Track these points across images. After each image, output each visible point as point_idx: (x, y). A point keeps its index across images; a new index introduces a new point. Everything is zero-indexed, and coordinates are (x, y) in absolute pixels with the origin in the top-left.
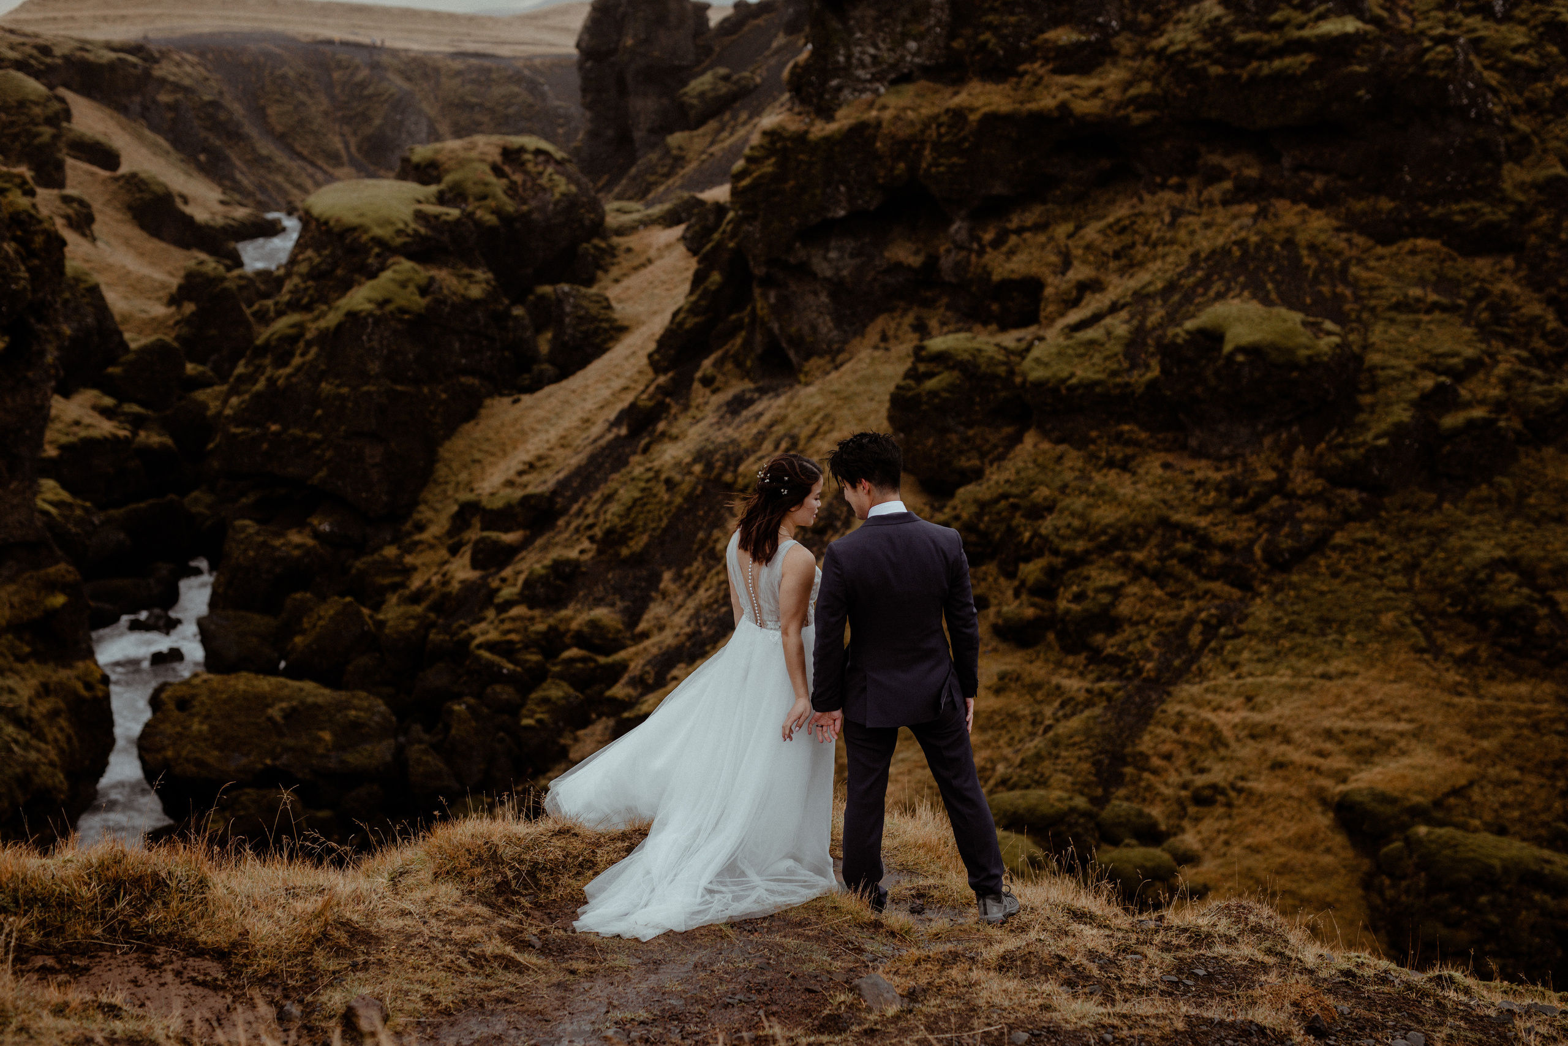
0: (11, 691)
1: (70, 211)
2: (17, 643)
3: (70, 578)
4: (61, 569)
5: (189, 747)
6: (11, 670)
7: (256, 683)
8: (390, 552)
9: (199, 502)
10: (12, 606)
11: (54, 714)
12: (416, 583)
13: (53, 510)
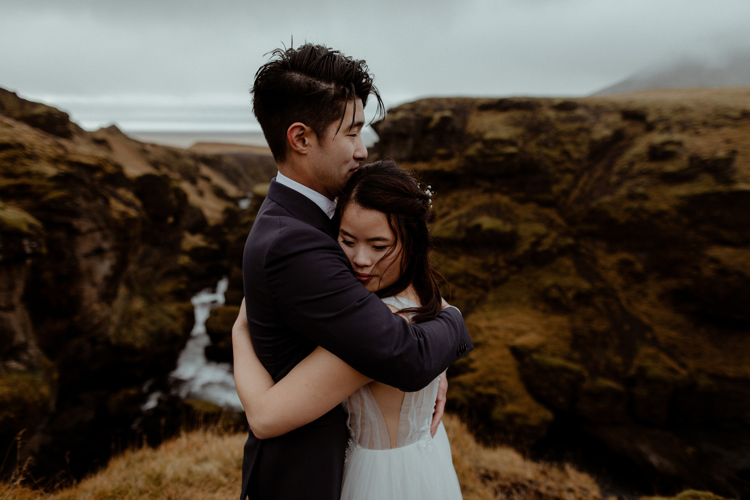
1: (198, 192)
2: (171, 297)
3: (186, 280)
6: (171, 304)
9: (225, 262)
10: (172, 287)
11: (181, 315)
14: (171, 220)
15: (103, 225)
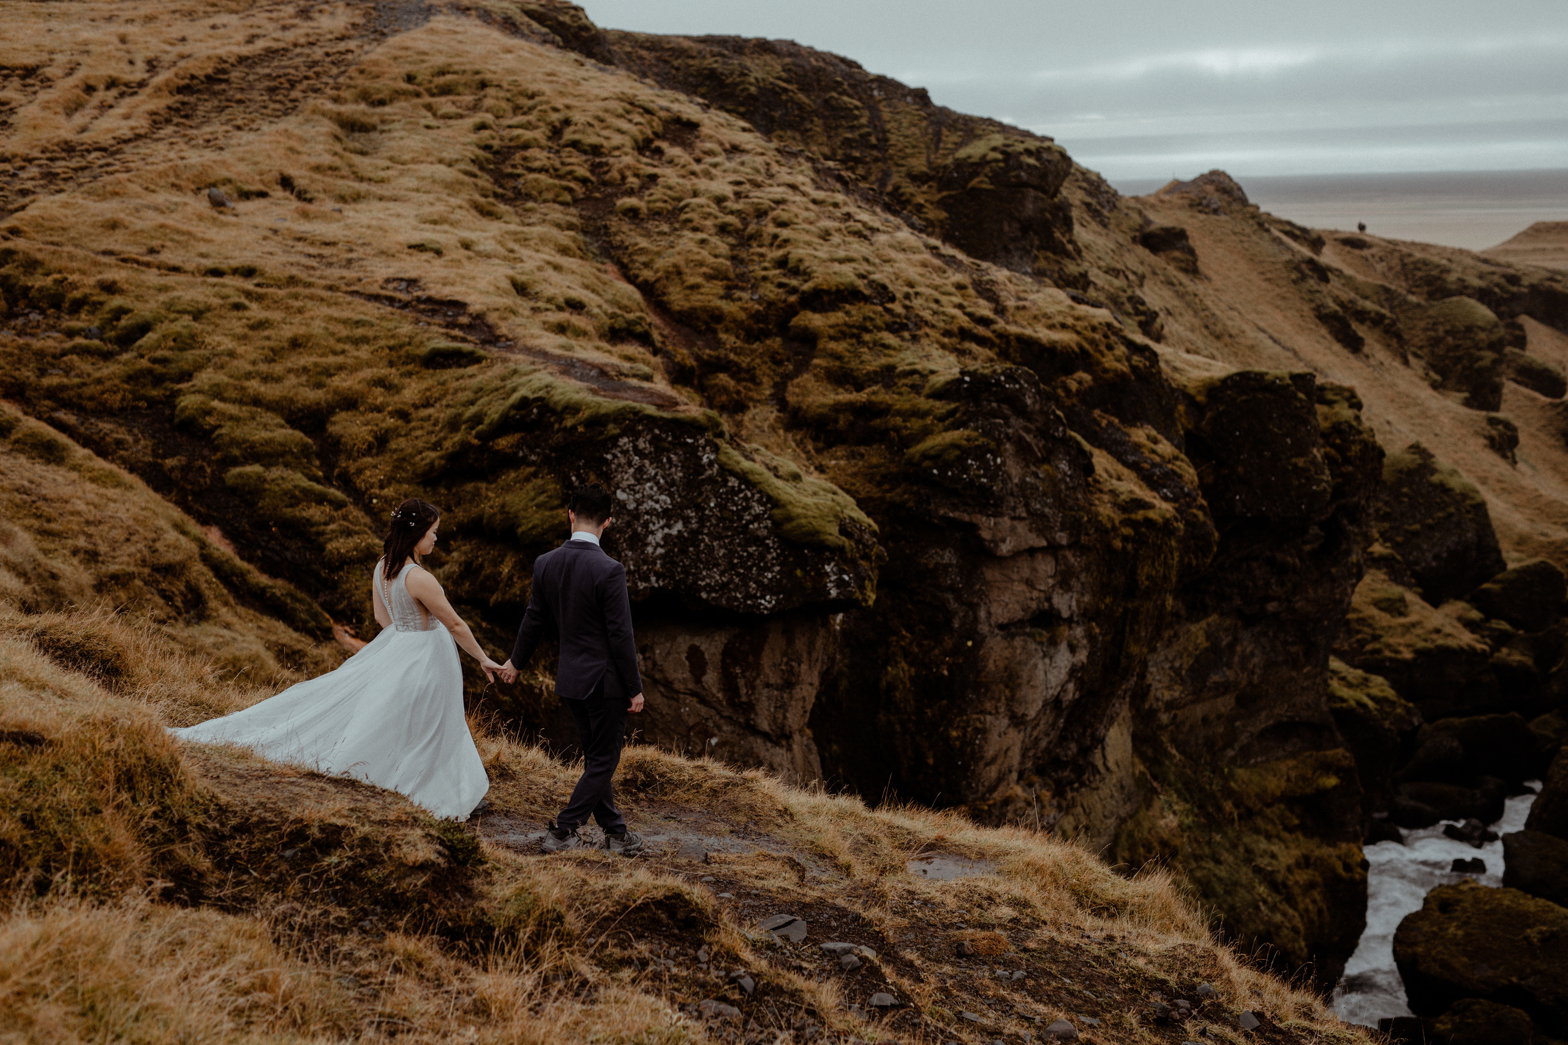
0: (1273, 856)
1: (1494, 433)
2: (1288, 814)
3: (1345, 763)
4: (1339, 753)
5: (1440, 948)
6: (1278, 837)
7: (1522, 901)
9: (1545, 724)
10: (1289, 780)
11: (1311, 886)
13: (1371, 704)
15: (1062, 538)
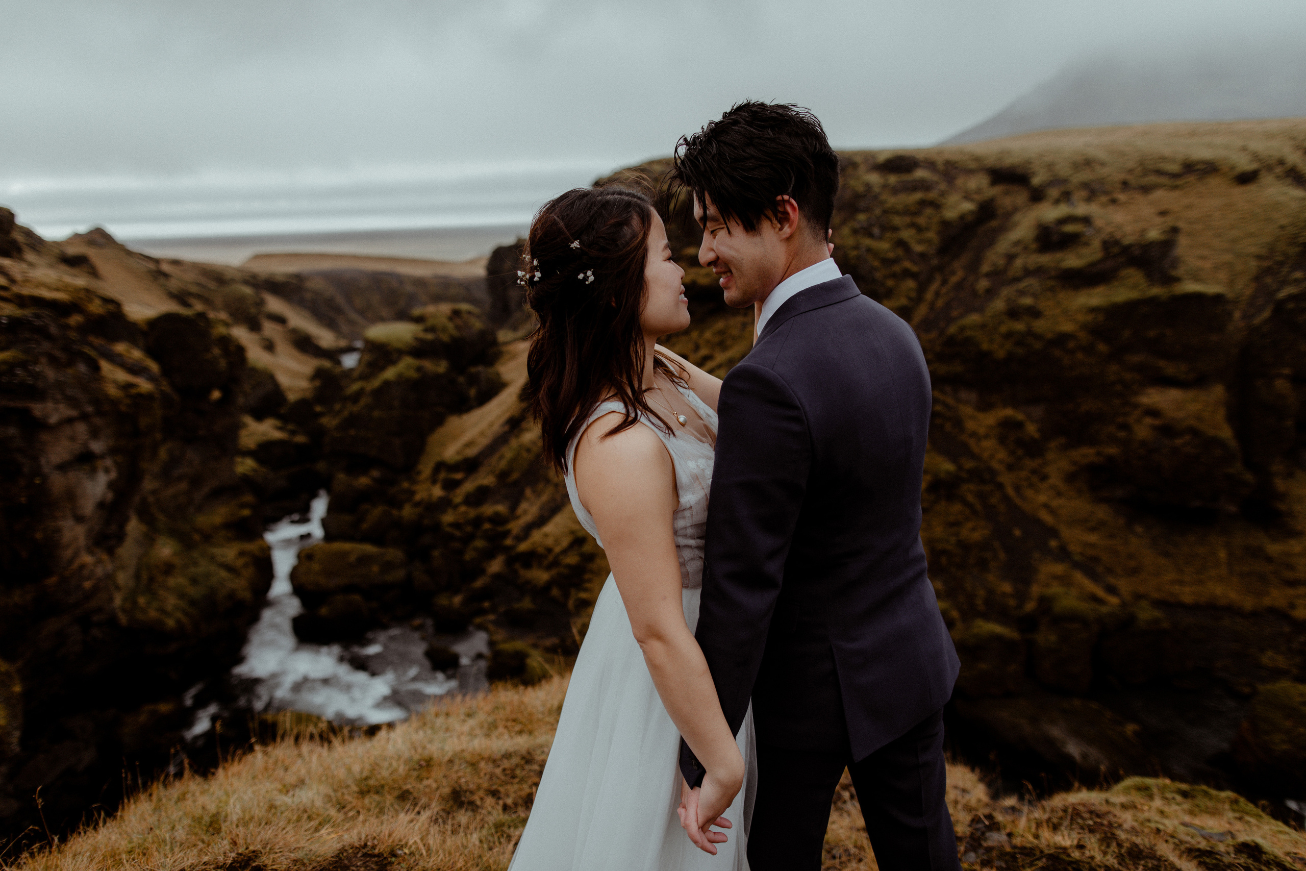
0: (225, 555)
1: (264, 343)
2: (228, 533)
3: (252, 502)
4: (248, 498)
5: (312, 577)
6: (225, 545)
8: (406, 485)
9: (321, 466)
11: (246, 565)
12: (418, 497)
14: (216, 395)
15: (89, 409)
